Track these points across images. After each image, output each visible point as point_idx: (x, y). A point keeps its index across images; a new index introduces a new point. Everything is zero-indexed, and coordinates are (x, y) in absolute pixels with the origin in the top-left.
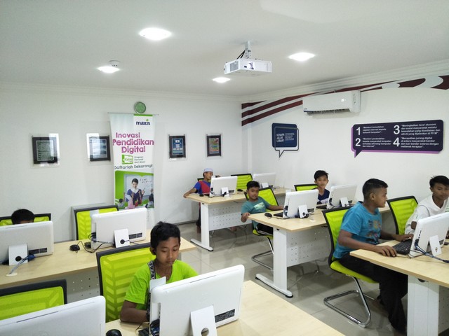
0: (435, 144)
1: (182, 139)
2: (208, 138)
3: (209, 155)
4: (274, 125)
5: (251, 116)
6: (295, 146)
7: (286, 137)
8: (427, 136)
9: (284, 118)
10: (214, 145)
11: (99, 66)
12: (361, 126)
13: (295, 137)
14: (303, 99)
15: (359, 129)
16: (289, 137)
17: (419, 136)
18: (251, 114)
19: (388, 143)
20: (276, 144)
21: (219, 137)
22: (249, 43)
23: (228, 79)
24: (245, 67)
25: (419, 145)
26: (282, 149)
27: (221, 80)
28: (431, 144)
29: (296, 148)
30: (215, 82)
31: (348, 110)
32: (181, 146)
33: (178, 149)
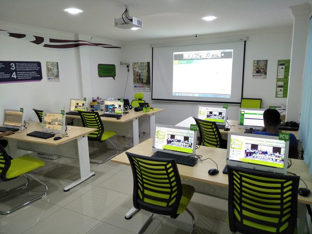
0: (38, 76)
25: (29, 77)
28: (35, 76)
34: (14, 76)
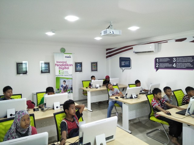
0: (191, 66)
1: (81, 64)
2: (92, 63)
3: (92, 71)
4: (120, 58)
5: (110, 54)
6: (130, 67)
7: (125, 63)
8: (188, 63)
9: (125, 55)
10: (94, 66)
11: (46, 32)
12: (159, 58)
13: (130, 63)
14: (133, 47)
15: (158, 60)
16: (127, 63)
17: (184, 63)
18: (110, 53)
19: (170, 65)
20: (121, 66)
21: (97, 63)
22: (112, 22)
23: (101, 38)
24: (110, 32)
25: (184, 67)
26: (124, 68)
27: (98, 39)
28: (190, 66)
29: (130, 68)
30: (95, 39)
31: (153, 51)
32: (80, 67)
33: (79, 68)
34: (174, 65)
